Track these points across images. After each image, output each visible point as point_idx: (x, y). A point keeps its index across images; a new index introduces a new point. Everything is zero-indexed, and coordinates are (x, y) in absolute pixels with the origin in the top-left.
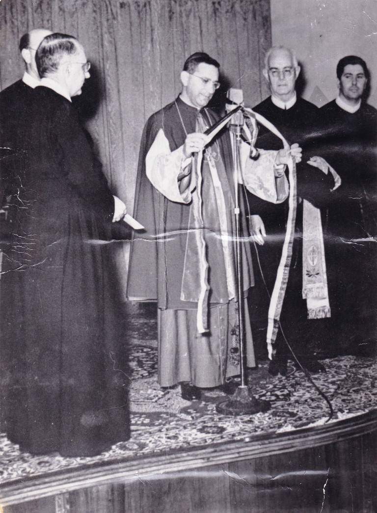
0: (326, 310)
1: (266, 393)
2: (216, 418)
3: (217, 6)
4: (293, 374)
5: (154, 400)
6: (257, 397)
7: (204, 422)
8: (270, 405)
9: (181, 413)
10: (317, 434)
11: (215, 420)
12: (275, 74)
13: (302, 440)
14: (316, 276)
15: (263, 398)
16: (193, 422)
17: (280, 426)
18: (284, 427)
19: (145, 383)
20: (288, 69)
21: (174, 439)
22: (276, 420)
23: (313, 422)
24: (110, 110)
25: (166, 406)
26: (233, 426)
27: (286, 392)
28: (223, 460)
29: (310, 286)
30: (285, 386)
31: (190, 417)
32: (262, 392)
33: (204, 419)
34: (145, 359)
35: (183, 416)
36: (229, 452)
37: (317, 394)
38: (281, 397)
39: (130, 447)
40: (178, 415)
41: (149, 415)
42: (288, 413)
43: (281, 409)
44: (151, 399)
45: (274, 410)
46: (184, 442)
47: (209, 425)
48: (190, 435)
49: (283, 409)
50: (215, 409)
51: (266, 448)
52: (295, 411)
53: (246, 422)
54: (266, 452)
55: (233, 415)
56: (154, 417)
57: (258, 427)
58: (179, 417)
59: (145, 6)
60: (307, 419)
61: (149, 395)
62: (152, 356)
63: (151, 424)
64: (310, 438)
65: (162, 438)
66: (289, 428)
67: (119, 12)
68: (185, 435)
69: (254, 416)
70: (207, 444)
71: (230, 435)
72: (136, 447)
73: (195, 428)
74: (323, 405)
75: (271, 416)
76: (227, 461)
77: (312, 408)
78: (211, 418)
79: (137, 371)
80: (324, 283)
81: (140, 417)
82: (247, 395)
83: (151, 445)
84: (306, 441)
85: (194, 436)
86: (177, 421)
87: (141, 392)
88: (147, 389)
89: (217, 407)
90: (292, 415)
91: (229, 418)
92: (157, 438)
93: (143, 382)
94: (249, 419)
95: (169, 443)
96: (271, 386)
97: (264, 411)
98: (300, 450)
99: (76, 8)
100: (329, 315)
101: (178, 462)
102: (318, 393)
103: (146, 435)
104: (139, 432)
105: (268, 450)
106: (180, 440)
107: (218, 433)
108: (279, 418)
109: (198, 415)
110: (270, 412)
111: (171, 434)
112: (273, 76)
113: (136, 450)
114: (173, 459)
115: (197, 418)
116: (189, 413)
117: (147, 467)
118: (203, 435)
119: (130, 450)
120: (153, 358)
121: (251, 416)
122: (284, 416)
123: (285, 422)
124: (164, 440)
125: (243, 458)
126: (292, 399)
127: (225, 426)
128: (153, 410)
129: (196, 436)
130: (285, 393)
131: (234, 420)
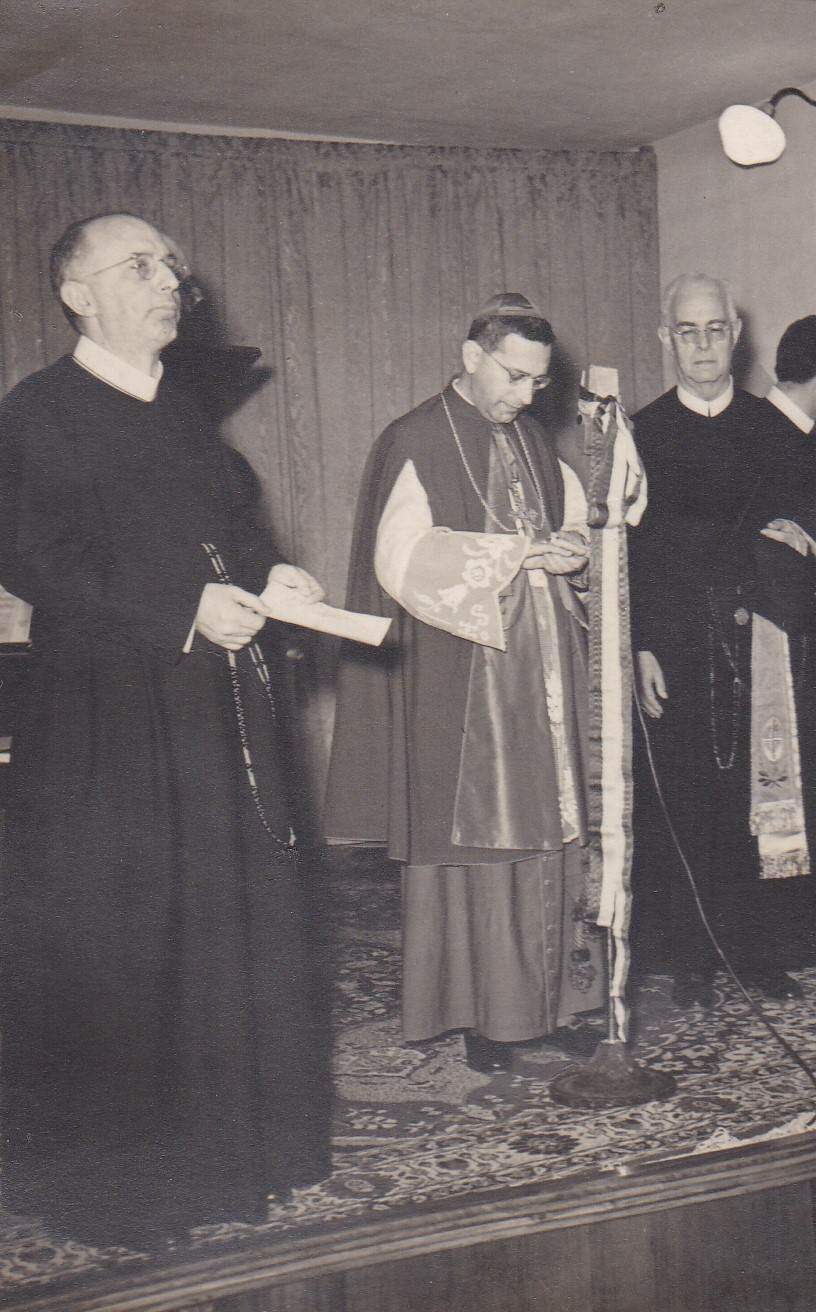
0: (800, 859)
1: (660, 1056)
2: (552, 1115)
3: (538, 184)
4: (719, 1009)
5: (403, 1074)
6: (642, 1063)
7: (525, 1125)
8: (675, 1082)
9: (468, 1102)
10: (793, 1155)
11: (549, 1120)
12: (688, 337)
13: (758, 1169)
14: (780, 783)
15: (657, 1066)
16: (498, 1126)
17: (702, 1135)
18: (713, 1137)
19: (381, 1030)
20: (715, 326)
21: (457, 1168)
22: (692, 1120)
23: (780, 1124)
24: (294, 415)
25: (432, 1087)
26: (593, 1136)
27: (707, 1051)
28: (577, 1217)
29: (766, 806)
30: (704, 1037)
31: (490, 1112)
32: (652, 1051)
33: (523, 1117)
34: (377, 976)
35: (474, 1110)
36: (591, 1199)
37: (778, 1057)
38: (696, 1063)
39: (355, 1189)
40: (464, 1109)
41: (394, 1110)
42: (719, 1101)
43: (700, 1093)
44: (398, 1070)
45: (685, 1095)
46: (482, 1175)
47: (537, 1131)
48: (495, 1157)
49: (704, 1093)
50: (547, 1092)
51: (676, 1189)
52: (733, 1097)
53: (621, 1125)
54: (678, 1198)
55: (589, 1108)
56: (406, 1113)
57: (651, 1138)
58: (463, 1113)
59: (375, 182)
60: (764, 1117)
61: (392, 1059)
62: (392, 968)
63: (401, 1132)
64: (778, 1164)
65: (428, 1164)
66: (724, 1141)
67: (316, 194)
68: (482, 1156)
69: (638, 1110)
70: (535, 1179)
71: (587, 1156)
72: (368, 1188)
73: (504, 1141)
74: (797, 1082)
75: (679, 1111)
76: (587, 1220)
77: (772, 1089)
78: (538, 1115)
79: (358, 1002)
80: (797, 799)
81: (374, 1114)
82: (622, 1060)
83: (404, 1183)
84: (769, 1171)
85: (503, 1159)
86: (461, 1123)
87: (374, 1052)
88: (385, 1046)
89: (552, 1088)
90: (728, 1106)
91: (582, 1114)
92: (416, 1166)
93: (374, 1028)
94: (627, 1116)
95: (447, 1179)
96: (672, 1038)
97: (662, 1097)
98: (754, 1193)
99: (219, 186)
100: (806, 871)
101: (473, 1224)
102: (781, 1051)
103: (391, 1159)
104: (374, 1151)
105: (680, 1193)
106: (472, 1171)
107: (559, 1153)
108: (699, 1115)
109: (510, 1107)
110: (676, 1099)
111: (450, 1154)
112: (685, 341)
113: (367, 1195)
114: (460, 1218)
115: (509, 1114)
116: (489, 1105)
117: (399, 1239)
118: (526, 1157)
119: (355, 1195)
120: (394, 972)
121: (632, 1110)
122: (709, 1111)
123: (714, 1125)
124: (433, 1171)
125: (625, 1213)
126: (724, 1067)
127: (574, 1135)
128: (403, 1098)
129: (509, 1161)
130: (703, 1053)
131: (594, 1121)
